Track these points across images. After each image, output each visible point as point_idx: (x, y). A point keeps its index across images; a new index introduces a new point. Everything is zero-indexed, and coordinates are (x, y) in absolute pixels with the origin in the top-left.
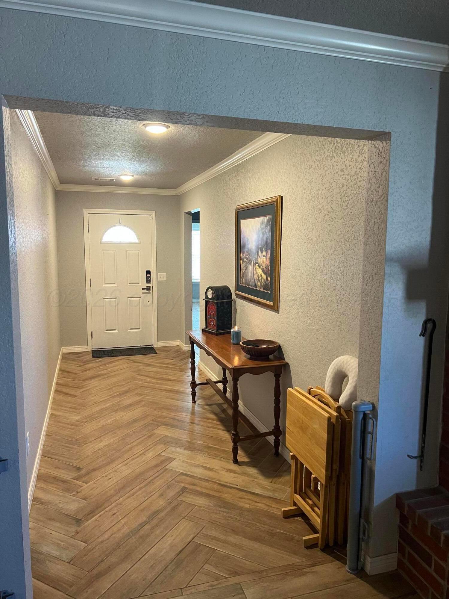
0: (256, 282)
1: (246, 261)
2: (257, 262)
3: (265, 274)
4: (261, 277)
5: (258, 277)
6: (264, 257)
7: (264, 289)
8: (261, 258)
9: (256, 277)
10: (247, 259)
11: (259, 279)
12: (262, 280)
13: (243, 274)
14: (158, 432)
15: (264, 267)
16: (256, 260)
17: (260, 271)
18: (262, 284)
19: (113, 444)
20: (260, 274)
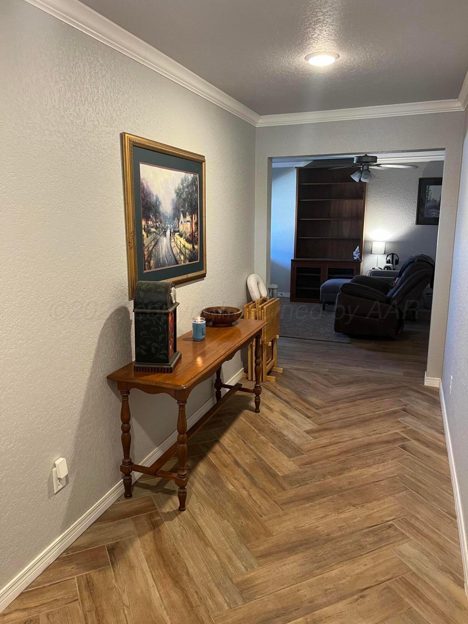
0: (178, 257)
1: (154, 232)
2: (177, 230)
3: (190, 243)
4: (185, 247)
5: (180, 250)
6: (189, 223)
7: (190, 261)
8: (183, 225)
9: (176, 250)
10: (156, 228)
11: (181, 252)
12: (187, 251)
13: (150, 253)
14: (294, 466)
15: (188, 235)
16: (174, 228)
17: (183, 241)
18: (188, 256)
19: (359, 466)
20: (182, 246)
